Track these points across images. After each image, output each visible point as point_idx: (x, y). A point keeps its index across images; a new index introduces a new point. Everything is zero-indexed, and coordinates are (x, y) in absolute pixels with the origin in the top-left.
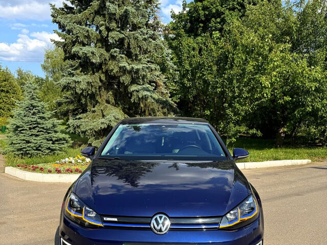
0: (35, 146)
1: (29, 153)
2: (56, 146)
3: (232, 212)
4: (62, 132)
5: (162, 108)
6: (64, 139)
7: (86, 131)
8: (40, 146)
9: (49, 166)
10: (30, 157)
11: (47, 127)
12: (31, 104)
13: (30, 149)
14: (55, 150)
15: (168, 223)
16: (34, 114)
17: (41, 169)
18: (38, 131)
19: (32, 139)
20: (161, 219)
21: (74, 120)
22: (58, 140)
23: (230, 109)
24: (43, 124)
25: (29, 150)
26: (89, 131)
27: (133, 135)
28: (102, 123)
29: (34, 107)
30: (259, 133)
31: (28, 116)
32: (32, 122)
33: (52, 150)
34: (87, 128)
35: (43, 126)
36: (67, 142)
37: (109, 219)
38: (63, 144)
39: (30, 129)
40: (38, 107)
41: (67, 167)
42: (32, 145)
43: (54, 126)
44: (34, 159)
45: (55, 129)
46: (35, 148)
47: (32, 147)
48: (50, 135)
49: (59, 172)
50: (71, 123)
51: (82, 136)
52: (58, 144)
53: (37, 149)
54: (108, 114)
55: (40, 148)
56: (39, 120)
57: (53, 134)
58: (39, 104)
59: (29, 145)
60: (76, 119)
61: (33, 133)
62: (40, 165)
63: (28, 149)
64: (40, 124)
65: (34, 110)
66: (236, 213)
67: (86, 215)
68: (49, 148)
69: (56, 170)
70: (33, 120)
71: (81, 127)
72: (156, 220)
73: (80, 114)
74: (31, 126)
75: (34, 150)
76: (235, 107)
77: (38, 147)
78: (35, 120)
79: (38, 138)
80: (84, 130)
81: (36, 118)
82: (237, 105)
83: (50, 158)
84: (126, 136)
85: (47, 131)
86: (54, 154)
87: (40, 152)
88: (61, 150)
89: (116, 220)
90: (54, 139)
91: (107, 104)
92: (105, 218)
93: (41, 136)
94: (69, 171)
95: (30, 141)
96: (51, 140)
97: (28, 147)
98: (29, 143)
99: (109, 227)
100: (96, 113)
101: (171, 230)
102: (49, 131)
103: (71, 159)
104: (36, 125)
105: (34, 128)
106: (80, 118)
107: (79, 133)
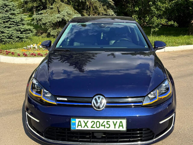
0: (8, 36)
1: (3, 41)
2: (23, 35)
3: (152, 93)
4: (28, 24)
5: (103, 5)
6: (30, 30)
7: (46, 23)
8: (11, 35)
9: (18, 51)
10: (4, 44)
11: (16, 21)
12: (5, 4)
13: (4, 37)
14: (23, 38)
15: (104, 101)
16: (7, 11)
17: (13, 53)
18: (10, 24)
19: (6, 30)
20: (99, 99)
21: (37, 15)
22: (26, 30)
23: (154, 6)
24: (13, 19)
25: (4, 39)
26: (48, 23)
27: (80, 30)
28: (58, 17)
29: (7, 6)
30: (176, 24)
31: (3, 13)
32: (5, 17)
33: (21, 38)
34: (47, 21)
35: (14, 20)
36: (32, 32)
37: (60, 99)
38: (29, 33)
39: (4, 22)
40: (10, 6)
41: (32, 52)
42: (6, 35)
43: (22, 20)
44: (7, 45)
45: (23, 22)
46: (8, 37)
47: (6, 36)
48: (19, 27)
49: (25, 55)
50: (35, 17)
51: (43, 27)
52: (25, 33)
53: (9, 38)
54: (62, 11)
55: (11, 37)
56: (10, 16)
57: (21, 26)
58: (10, 4)
59: (3, 34)
60: (38, 14)
61: (6, 25)
62: (12, 50)
63: (3, 37)
64: (11, 19)
65: (7, 8)
66: (155, 93)
67: (44, 96)
68: (18, 37)
69: (24, 54)
70: (6, 16)
71: (42, 20)
72: (96, 99)
73: (42, 10)
74: (5, 20)
75: (7, 38)
76: (158, 5)
77: (10, 36)
78: (8, 15)
79: (10, 29)
80: (45, 22)
81: (8, 14)
82: (159, 3)
83: (19, 44)
84: (75, 31)
85: (17, 24)
86: (22, 41)
87: (11, 40)
88: (27, 38)
89: (66, 99)
90: (22, 30)
91: (61, 3)
92: (58, 98)
93: (13, 28)
94: (33, 55)
95: (4, 32)
96: (20, 31)
97: (3, 36)
98: (3, 33)
99: (61, 105)
100: (53, 10)
101: (107, 107)
102: (18, 24)
103: (35, 46)
104: (8, 20)
105: (7, 22)
106: (41, 14)
107: (41, 24)
